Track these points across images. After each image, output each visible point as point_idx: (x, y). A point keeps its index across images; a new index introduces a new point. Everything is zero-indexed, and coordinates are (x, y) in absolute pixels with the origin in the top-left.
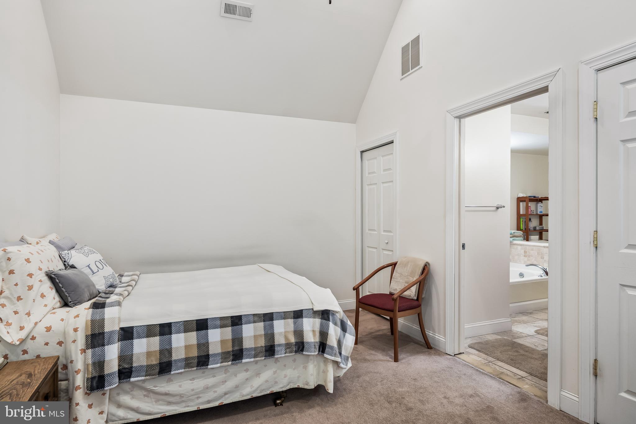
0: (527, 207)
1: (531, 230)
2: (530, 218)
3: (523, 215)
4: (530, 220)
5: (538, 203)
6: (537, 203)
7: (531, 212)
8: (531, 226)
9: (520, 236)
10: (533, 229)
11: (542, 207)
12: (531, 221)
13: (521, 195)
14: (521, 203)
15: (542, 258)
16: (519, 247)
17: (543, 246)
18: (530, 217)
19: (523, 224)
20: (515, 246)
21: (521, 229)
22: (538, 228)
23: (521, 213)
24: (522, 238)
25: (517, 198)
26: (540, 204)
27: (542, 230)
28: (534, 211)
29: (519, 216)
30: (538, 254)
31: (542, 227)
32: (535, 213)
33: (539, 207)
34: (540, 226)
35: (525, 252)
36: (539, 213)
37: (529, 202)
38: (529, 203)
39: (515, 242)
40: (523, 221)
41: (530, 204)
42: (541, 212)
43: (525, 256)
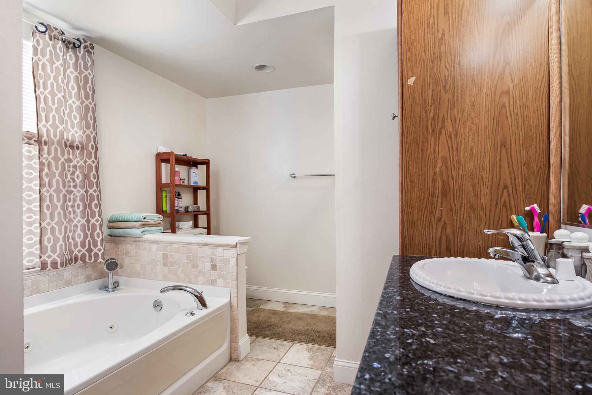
0: (173, 173)
1: (180, 212)
2: (179, 192)
3: (167, 185)
4: (179, 195)
5: (191, 168)
6: (189, 168)
7: (180, 182)
8: (180, 205)
9: (159, 224)
10: (183, 211)
11: (197, 174)
12: (180, 197)
13: (162, 149)
14: (163, 165)
15: (194, 268)
16: (154, 247)
17: (195, 242)
18: (178, 189)
19: (166, 202)
20: (147, 245)
21: (163, 211)
22: (191, 209)
23: (164, 181)
24: (161, 228)
25: (156, 155)
26: (193, 170)
27: (198, 212)
28: (184, 179)
29: (160, 187)
30: (187, 259)
31: (197, 207)
32: (186, 183)
33: (192, 175)
34: (194, 206)
35: (165, 256)
36: (192, 184)
37: (176, 164)
38: (176, 166)
39: (147, 237)
40: (166, 196)
41: (177, 168)
42: (196, 183)
43: (165, 264)
